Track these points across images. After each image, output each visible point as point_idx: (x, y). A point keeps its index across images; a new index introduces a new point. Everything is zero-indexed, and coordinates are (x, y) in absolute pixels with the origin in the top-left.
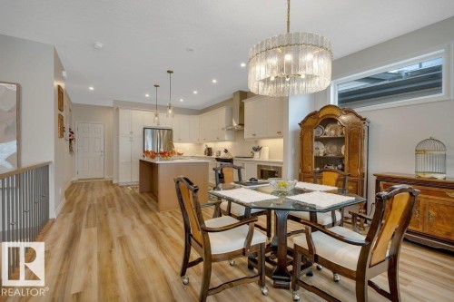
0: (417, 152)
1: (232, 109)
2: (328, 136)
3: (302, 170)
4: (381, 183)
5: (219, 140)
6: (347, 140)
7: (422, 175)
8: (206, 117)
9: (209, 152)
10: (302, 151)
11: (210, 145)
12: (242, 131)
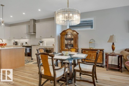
0: (90, 42)
1: (29, 26)
2: (68, 38)
3: (61, 49)
4: (83, 51)
5: (22, 38)
6: (74, 39)
7: (91, 48)
8: (14, 28)
9: (16, 43)
10: (61, 42)
11: (16, 40)
12: (35, 35)
